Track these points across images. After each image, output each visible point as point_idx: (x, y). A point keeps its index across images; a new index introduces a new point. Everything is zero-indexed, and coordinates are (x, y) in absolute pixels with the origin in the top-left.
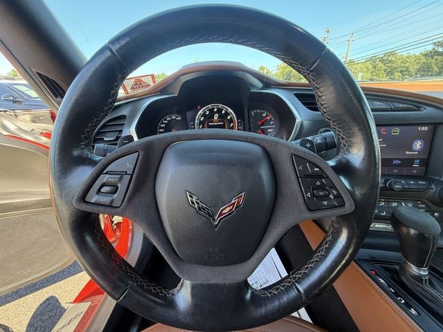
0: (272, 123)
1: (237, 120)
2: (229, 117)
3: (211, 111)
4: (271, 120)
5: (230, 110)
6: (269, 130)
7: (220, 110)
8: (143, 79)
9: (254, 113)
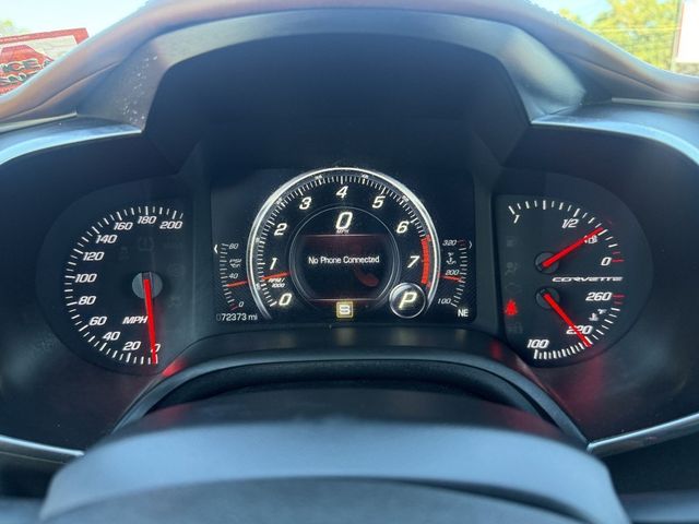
0: (606, 261)
1: (442, 238)
2: (402, 228)
3: (324, 195)
4: (601, 248)
5: (409, 196)
6: (596, 296)
7: (362, 195)
8: (37, 46)
9: (523, 212)
